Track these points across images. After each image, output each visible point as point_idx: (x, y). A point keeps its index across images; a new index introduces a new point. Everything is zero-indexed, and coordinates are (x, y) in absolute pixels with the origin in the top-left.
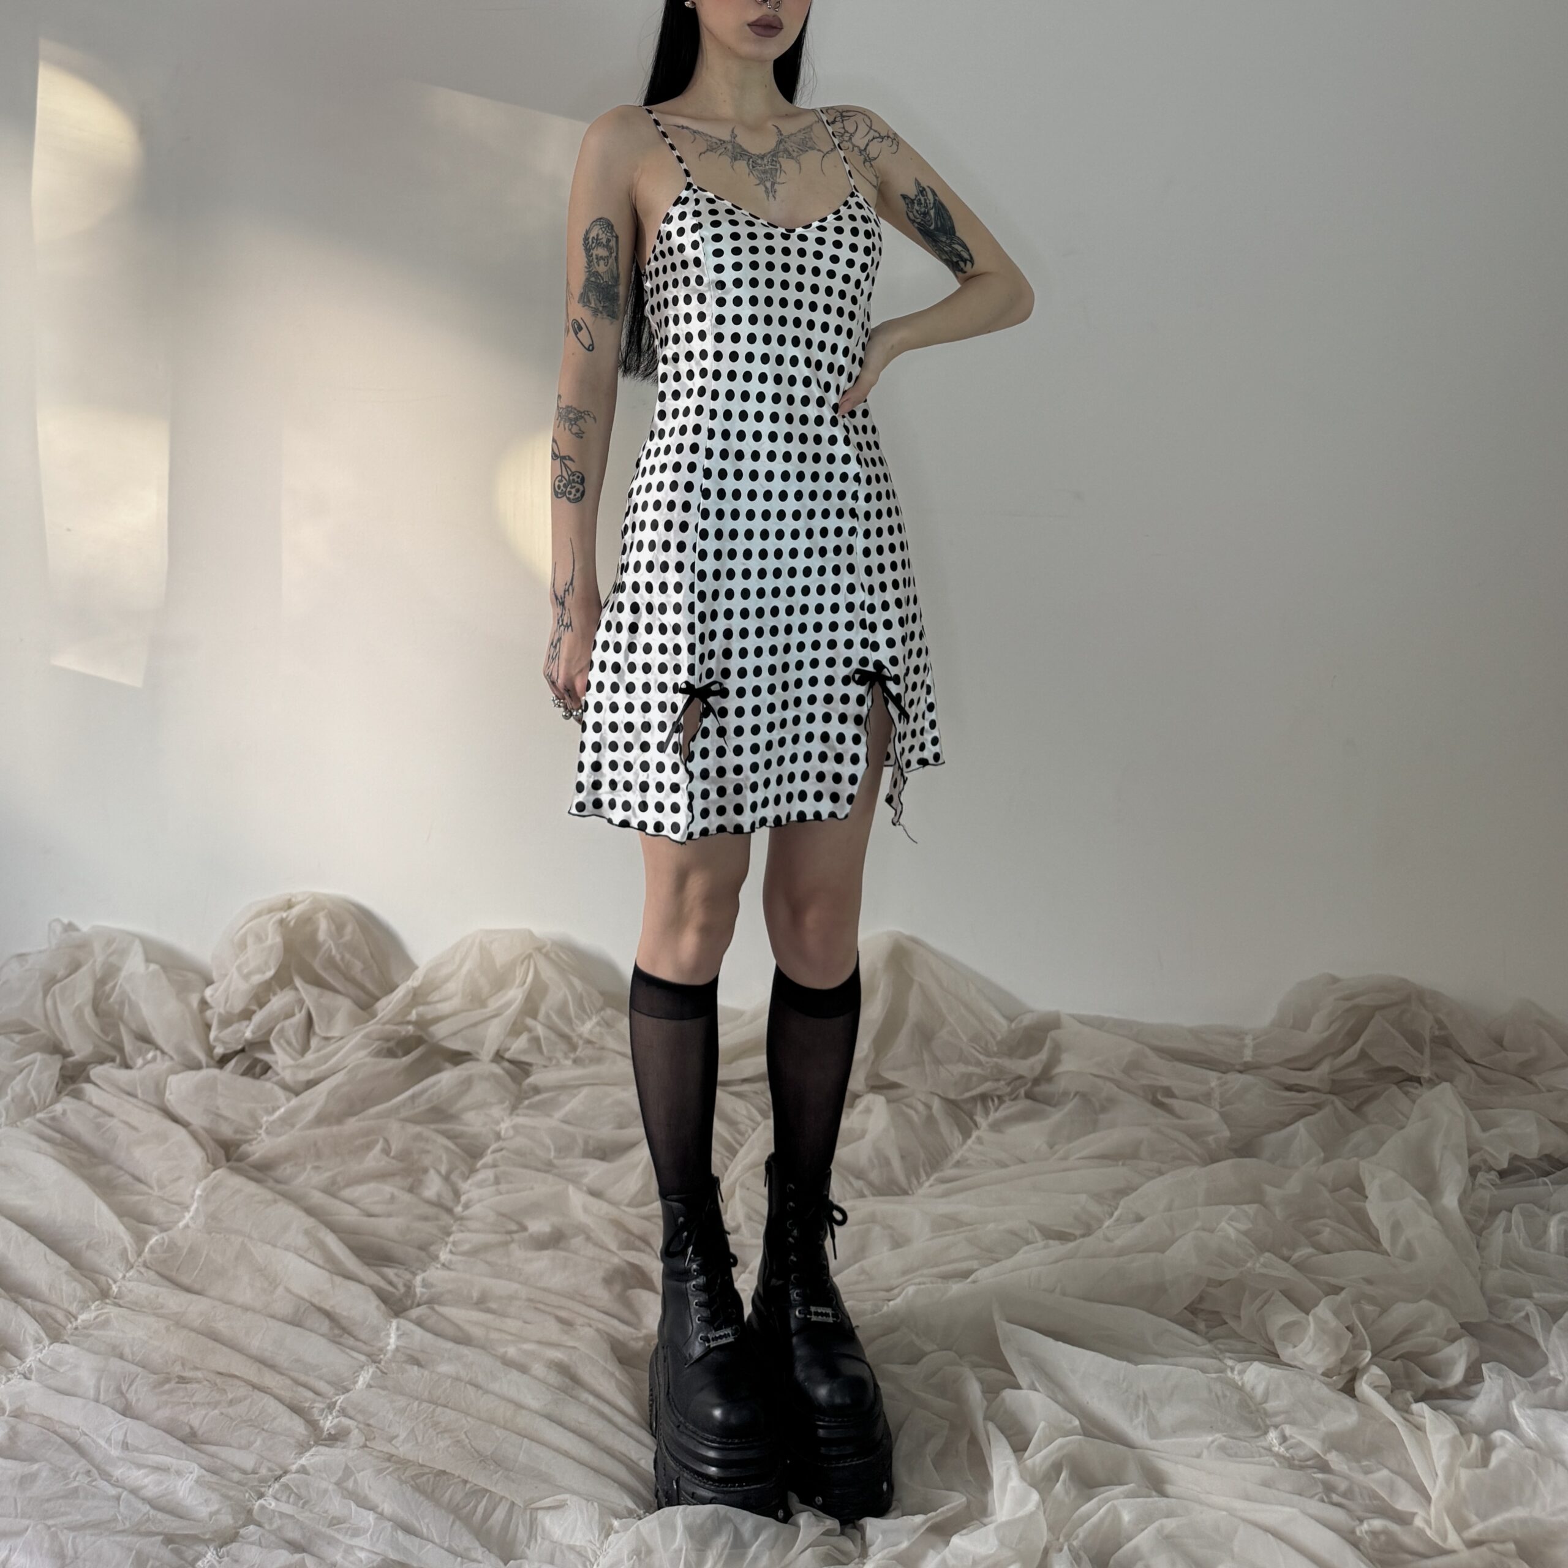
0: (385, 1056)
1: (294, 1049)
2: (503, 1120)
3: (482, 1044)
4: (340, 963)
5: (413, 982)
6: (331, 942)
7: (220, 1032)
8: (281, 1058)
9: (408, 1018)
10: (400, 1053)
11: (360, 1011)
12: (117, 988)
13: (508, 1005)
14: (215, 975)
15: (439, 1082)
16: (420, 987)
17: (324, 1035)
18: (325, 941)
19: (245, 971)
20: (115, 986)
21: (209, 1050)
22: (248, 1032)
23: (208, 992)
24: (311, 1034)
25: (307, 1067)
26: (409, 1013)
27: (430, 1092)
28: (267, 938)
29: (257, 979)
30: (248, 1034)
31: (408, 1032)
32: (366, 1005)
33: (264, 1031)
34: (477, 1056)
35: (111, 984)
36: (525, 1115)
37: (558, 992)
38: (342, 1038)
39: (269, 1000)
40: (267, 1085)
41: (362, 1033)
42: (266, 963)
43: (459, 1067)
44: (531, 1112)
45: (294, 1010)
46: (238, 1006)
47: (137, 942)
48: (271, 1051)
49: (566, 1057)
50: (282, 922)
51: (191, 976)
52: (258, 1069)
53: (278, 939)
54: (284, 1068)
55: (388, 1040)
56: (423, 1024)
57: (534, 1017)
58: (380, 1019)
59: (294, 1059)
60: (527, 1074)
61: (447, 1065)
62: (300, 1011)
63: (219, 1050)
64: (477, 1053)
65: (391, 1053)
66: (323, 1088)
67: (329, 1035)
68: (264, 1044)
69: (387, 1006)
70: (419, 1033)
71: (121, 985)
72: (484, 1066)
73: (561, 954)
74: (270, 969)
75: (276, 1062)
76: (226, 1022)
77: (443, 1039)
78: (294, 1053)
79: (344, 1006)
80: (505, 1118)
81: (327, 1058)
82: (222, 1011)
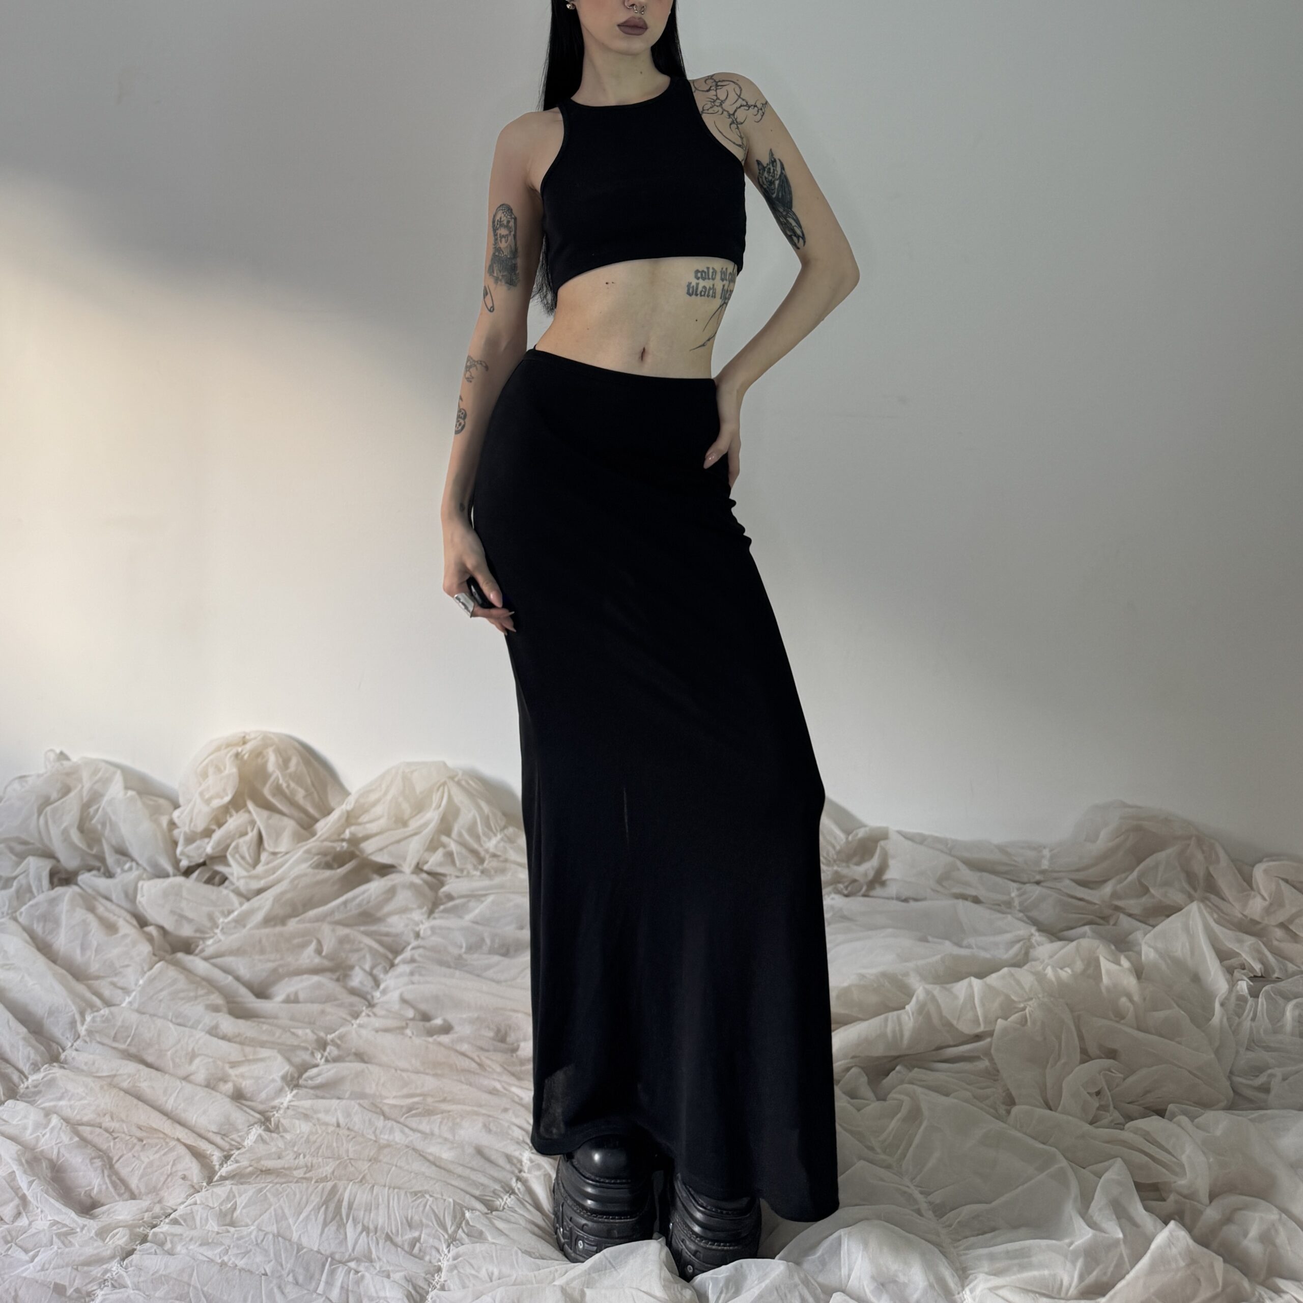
0: (323, 868)
1: (248, 863)
2: (422, 923)
3: (405, 859)
4: (287, 791)
5: (348, 805)
6: (278, 773)
7: (185, 847)
8: (235, 870)
9: (342, 836)
10: (336, 866)
11: (303, 831)
12: (100, 810)
13: (426, 825)
14: (181, 801)
15: (368, 890)
16: (353, 810)
17: (271, 850)
18: (274, 771)
19: (207, 796)
20: (97, 810)
21: (176, 863)
22: (209, 847)
23: (176, 814)
24: (261, 849)
25: (258, 878)
26: (344, 832)
27: (361, 898)
28: (225, 768)
29: (217, 803)
30: (209, 850)
31: (342, 847)
32: (307, 825)
33: (222, 846)
34: (400, 868)
35: (95, 807)
36: (441, 918)
37: (468, 813)
38: (287, 853)
39: (226, 822)
40: (224, 891)
41: (305, 848)
42: (224, 790)
43: (386, 878)
44: (446, 915)
45: (247, 828)
46: (200, 826)
47: (119, 772)
48: (227, 864)
49: (475, 868)
50: (237, 755)
51: (162, 801)
52: (217, 879)
53: (235, 770)
54: (238, 879)
55: (325, 854)
56: (355, 841)
57: (448, 834)
58: (320, 837)
59: (248, 871)
60: (442, 884)
61: (375, 876)
62: (252, 830)
63: (184, 863)
64: (400, 865)
65: (329, 866)
66: (269, 895)
67: (277, 850)
68: (220, 857)
69: (324, 827)
70: (352, 849)
71: (104, 809)
72: (406, 875)
73: (471, 782)
74: (227, 795)
75: (232, 874)
76: (190, 840)
77: (372, 854)
78: (247, 866)
79: (289, 825)
80: (424, 921)
81: (274, 869)
82: (187, 829)
